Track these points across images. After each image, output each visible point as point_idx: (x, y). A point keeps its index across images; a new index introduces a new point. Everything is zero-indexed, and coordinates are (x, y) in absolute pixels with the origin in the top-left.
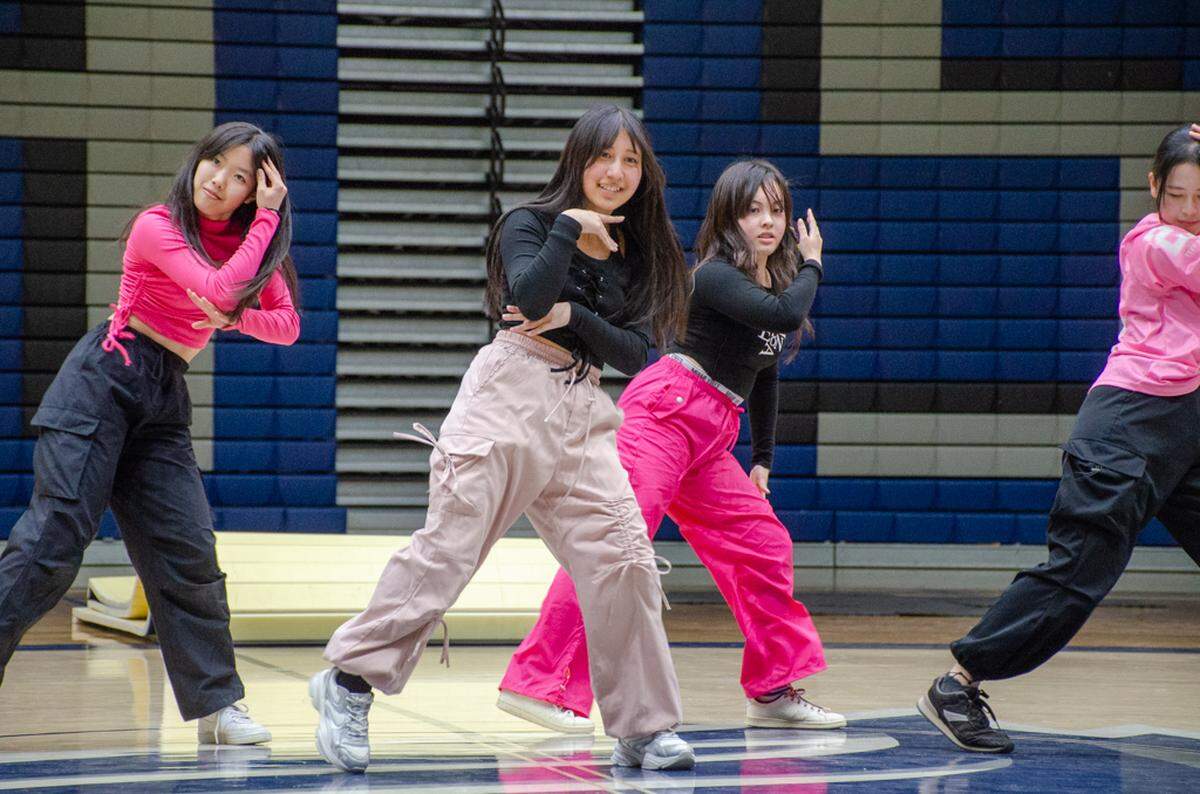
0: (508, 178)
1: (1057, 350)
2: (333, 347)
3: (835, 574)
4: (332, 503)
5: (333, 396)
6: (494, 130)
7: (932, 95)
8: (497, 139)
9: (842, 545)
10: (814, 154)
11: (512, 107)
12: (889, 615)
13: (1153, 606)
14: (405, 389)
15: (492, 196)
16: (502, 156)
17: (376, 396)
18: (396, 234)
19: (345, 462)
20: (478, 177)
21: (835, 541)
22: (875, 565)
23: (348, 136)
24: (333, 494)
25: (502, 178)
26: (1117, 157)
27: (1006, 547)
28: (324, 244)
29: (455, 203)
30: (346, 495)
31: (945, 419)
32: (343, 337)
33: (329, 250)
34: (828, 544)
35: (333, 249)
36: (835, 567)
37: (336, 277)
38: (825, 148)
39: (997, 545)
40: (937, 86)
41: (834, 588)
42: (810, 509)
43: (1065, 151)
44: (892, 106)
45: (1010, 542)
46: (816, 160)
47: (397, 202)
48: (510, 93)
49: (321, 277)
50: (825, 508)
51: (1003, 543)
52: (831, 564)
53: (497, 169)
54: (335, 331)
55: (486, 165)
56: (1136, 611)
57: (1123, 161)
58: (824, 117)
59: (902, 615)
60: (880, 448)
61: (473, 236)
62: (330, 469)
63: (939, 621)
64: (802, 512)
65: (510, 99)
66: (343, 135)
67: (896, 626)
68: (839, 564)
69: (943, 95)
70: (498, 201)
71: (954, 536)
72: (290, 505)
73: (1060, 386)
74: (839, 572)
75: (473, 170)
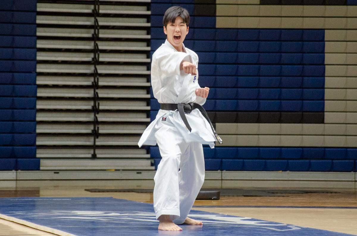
0: (101, 36)
1: (303, 100)
2: (35, 98)
3: (222, 182)
4: (35, 157)
5: (35, 117)
6: (95, 18)
7: (257, 6)
8: (96, 21)
9: (224, 171)
10: (214, 27)
11: (102, 10)
12: (240, 196)
13: (336, 193)
14: (63, 114)
15: (95, 43)
16: (98, 28)
17: (51, 117)
18: (59, 57)
19: (40, 141)
20: (89, 35)
21: (222, 170)
22: (236, 179)
23: (40, 20)
24: (35, 153)
25: (98, 36)
26: (324, 29)
27: (284, 172)
28: (32, 60)
29: (81, 45)
30: (40, 154)
31: (262, 125)
32: (39, 95)
33: (33, 62)
34: (219, 171)
35: (35, 62)
36: (222, 180)
37: (36, 72)
38: (218, 25)
39: (281, 172)
40: (259, 3)
41: (222, 187)
42: (213, 158)
43: (305, 27)
44: (242, 10)
45: (285, 170)
46: (215, 30)
47: (59, 44)
48: (101, 4)
49: (30, 72)
50: (218, 158)
51: (283, 171)
52: (220, 179)
53: (97, 33)
54: (36, 93)
55: (92, 31)
56: (329, 194)
57: (326, 31)
58: (217, 14)
59: (244, 196)
60: (238, 136)
61: (87, 57)
62: (34, 144)
63: (258, 198)
64: (210, 159)
65: (101, 7)
66: (38, 20)
67: (242, 200)
68: (223, 178)
69: (262, 6)
70: (97, 44)
71: (265, 168)
72: (19, 158)
73: (303, 113)
74: (223, 181)
75: (88, 33)
